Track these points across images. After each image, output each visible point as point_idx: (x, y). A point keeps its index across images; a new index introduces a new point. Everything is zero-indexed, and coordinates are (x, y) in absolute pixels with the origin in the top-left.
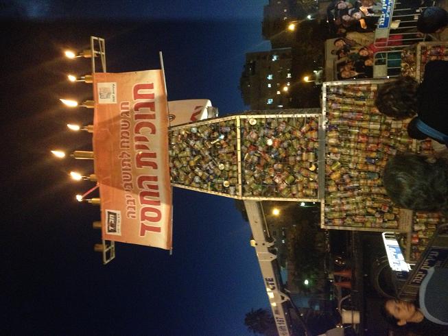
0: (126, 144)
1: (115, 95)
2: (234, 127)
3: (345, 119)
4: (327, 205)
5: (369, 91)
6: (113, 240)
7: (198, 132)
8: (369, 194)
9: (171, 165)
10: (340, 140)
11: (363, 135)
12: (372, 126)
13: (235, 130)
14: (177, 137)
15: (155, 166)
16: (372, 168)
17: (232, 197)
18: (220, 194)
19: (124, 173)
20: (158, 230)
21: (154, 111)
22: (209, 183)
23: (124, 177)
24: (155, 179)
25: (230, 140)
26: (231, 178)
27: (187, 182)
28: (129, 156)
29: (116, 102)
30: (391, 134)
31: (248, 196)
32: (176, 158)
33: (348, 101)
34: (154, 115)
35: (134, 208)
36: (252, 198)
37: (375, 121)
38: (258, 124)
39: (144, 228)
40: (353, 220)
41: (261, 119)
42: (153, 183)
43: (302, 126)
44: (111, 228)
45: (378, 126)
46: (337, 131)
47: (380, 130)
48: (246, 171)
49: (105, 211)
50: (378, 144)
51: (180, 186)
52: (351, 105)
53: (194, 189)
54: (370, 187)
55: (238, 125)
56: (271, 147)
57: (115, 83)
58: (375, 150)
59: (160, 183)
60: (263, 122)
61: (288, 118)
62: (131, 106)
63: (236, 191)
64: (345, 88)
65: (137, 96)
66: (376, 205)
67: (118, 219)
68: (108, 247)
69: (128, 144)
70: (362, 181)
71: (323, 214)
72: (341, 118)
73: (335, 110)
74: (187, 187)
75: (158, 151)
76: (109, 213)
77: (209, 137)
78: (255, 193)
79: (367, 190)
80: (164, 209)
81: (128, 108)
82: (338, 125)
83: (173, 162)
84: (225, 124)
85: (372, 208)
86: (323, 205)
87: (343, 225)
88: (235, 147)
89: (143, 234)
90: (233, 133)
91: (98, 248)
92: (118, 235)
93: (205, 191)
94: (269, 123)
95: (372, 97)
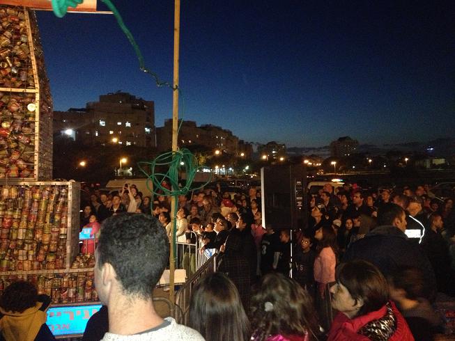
2: (25, 85)
3: (31, 205)
5: (61, 226)
7: (22, 43)
10: (6, 200)
11: (11, 223)
12: (21, 231)
13: (22, 86)
14: (16, 17)
25: (9, 79)
30: (12, 251)
33: (51, 207)
38: (28, 113)
41: (34, 117)
43: (24, 161)
45: (20, 238)
46: (17, 197)
47: (17, 239)
52: (46, 210)
55: (28, 91)
60: (30, 119)
61: (34, 147)
64: (65, 204)
72: (32, 201)
73: (41, 193)
77: (15, 55)
82: (24, 198)
84: (30, 75)
90: (18, 84)
94: (29, 125)
95: (53, 229)
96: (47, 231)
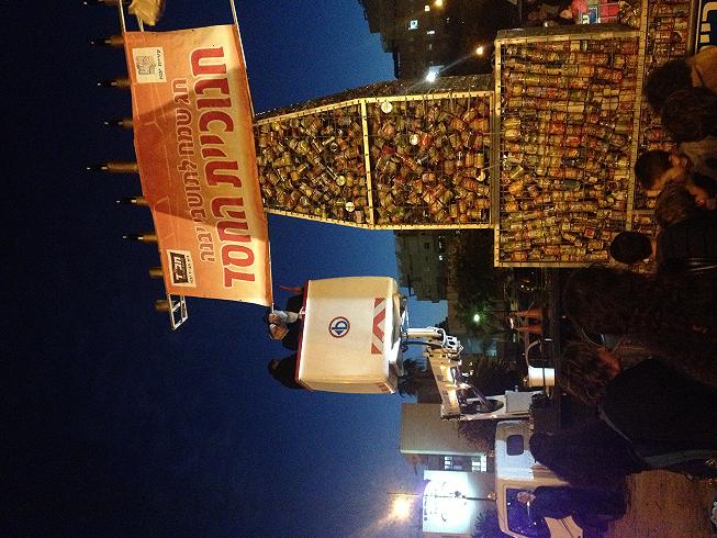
0: (187, 149)
1: (163, 69)
2: (357, 117)
3: (531, 98)
4: (503, 232)
5: (567, 51)
6: (182, 294)
7: (301, 125)
8: (567, 213)
9: (262, 180)
10: (523, 132)
11: (558, 123)
12: (572, 108)
13: (359, 122)
14: (268, 135)
15: (237, 183)
16: (570, 174)
17: (360, 226)
18: (341, 223)
19: (188, 194)
20: (251, 278)
21: (228, 93)
22: (324, 207)
23: (190, 200)
24: (239, 202)
25: (352, 139)
26: (357, 197)
27: (289, 206)
28: (195, 167)
29: (164, 80)
30: (601, 119)
31: (384, 223)
32: (269, 168)
33: (535, 68)
34: (229, 100)
35: (210, 246)
36: (390, 228)
37: (578, 100)
38: (396, 110)
39: (229, 277)
40: (543, 252)
41: (400, 103)
42: (237, 209)
43: (464, 112)
44: (178, 277)
45: (581, 108)
46: (518, 117)
47: (584, 114)
48: (379, 186)
49: (166, 253)
50: (580, 137)
51: (278, 212)
52: (540, 75)
53: (300, 216)
54: (568, 202)
55: (364, 113)
56: (417, 147)
57: (161, 49)
58: (575, 145)
59: (247, 208)
60: (403, 107)
61: (443, 100)
62: (190, 86)
63: (365, 216)
64: (531, 47)
65: (198, 70)
66: (576, 229)
67: (187, 263)
68: (176, 303)
69: (192, 149)
70: (556, 195)
71: (497, 246)
72: (525, 96)
73: (514, 85)
74: (289, 214)
75: (240, 159)
76: (173, 255)
77: (319, 133)
78: (394, 219)
79: (564, 208)
80: (257, 246)
81: (185, 90)
82: (520, 108)
83: (264, 175)
84: (342, 112)
85: (570, 233)
86: (497, 233)
87: (528, 260)
88: (361, 149)
89: (228, 284)
90: (357, 127)
91: (160, 307)
92: (191, 287)
93: (318, 219)
94: (411, 108)
95: (572, 62)
96: (573, 71)
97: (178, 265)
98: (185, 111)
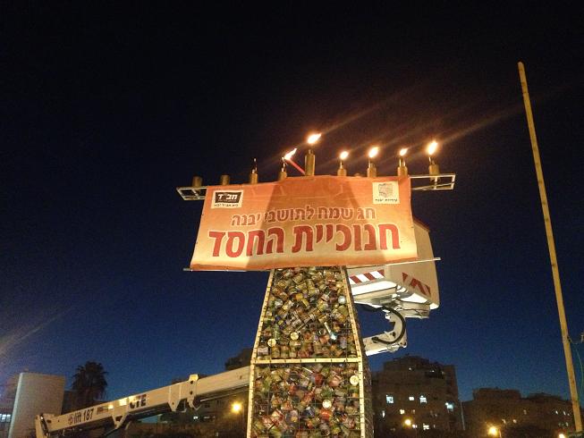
0: (323, 213)
1: (383, 202)
2: (346, 354)
6: (206, 198)
7: (340, 305)
9: (298, 270)
13: (343, 355)
14: (333, 277)
15: (296, 249)
17: (255, 350)
18: (259, 334)
19: (287, 211)
20: (216, 253)
21: (365, 249)
22: (273, 320)
23: (283, 212)
24: (280, 250)
25: (329, 348)
26: (280, 349)
27: (275, 290)
28: (309, 218)
29: (375, 202)
31: (255, 373)
32: (306, 276)
34: (360, 249)
35: (244, 224)
36: (252, 378)
38: (351, 388)
39: (218, 236)
41: (358, 392)
42: (275, 247)
44: (221, 196)
48: (288, 370)
49: (241, 189)
51: (270, 280)
53: (266, 299)
55: (350, 360)
56: (320, 407)
57: (398, 202)
59: (275, 256)
60: (354, 395)
61: (359, 432)
62: (371, 221)
63: (263, 356)
65: (383, 228)
67: (232, 204)
68: (197, 192)
69: (323, 217)
74: (268, 290)
75: (315, 253)
76: (239, 194)
77: (334, 320)
78: (259, 382)
80: (242, 261)
81: (368, 217)
83: (302, 272)
84: (350, 341)
88: (321, 355)
89: (212, 234)
90: (339, 353)
91: (197, 181)
92: (212, 205)
93: (263, 314)
94: (353, 403)
97: (231, 197)
98: (351, 216)
